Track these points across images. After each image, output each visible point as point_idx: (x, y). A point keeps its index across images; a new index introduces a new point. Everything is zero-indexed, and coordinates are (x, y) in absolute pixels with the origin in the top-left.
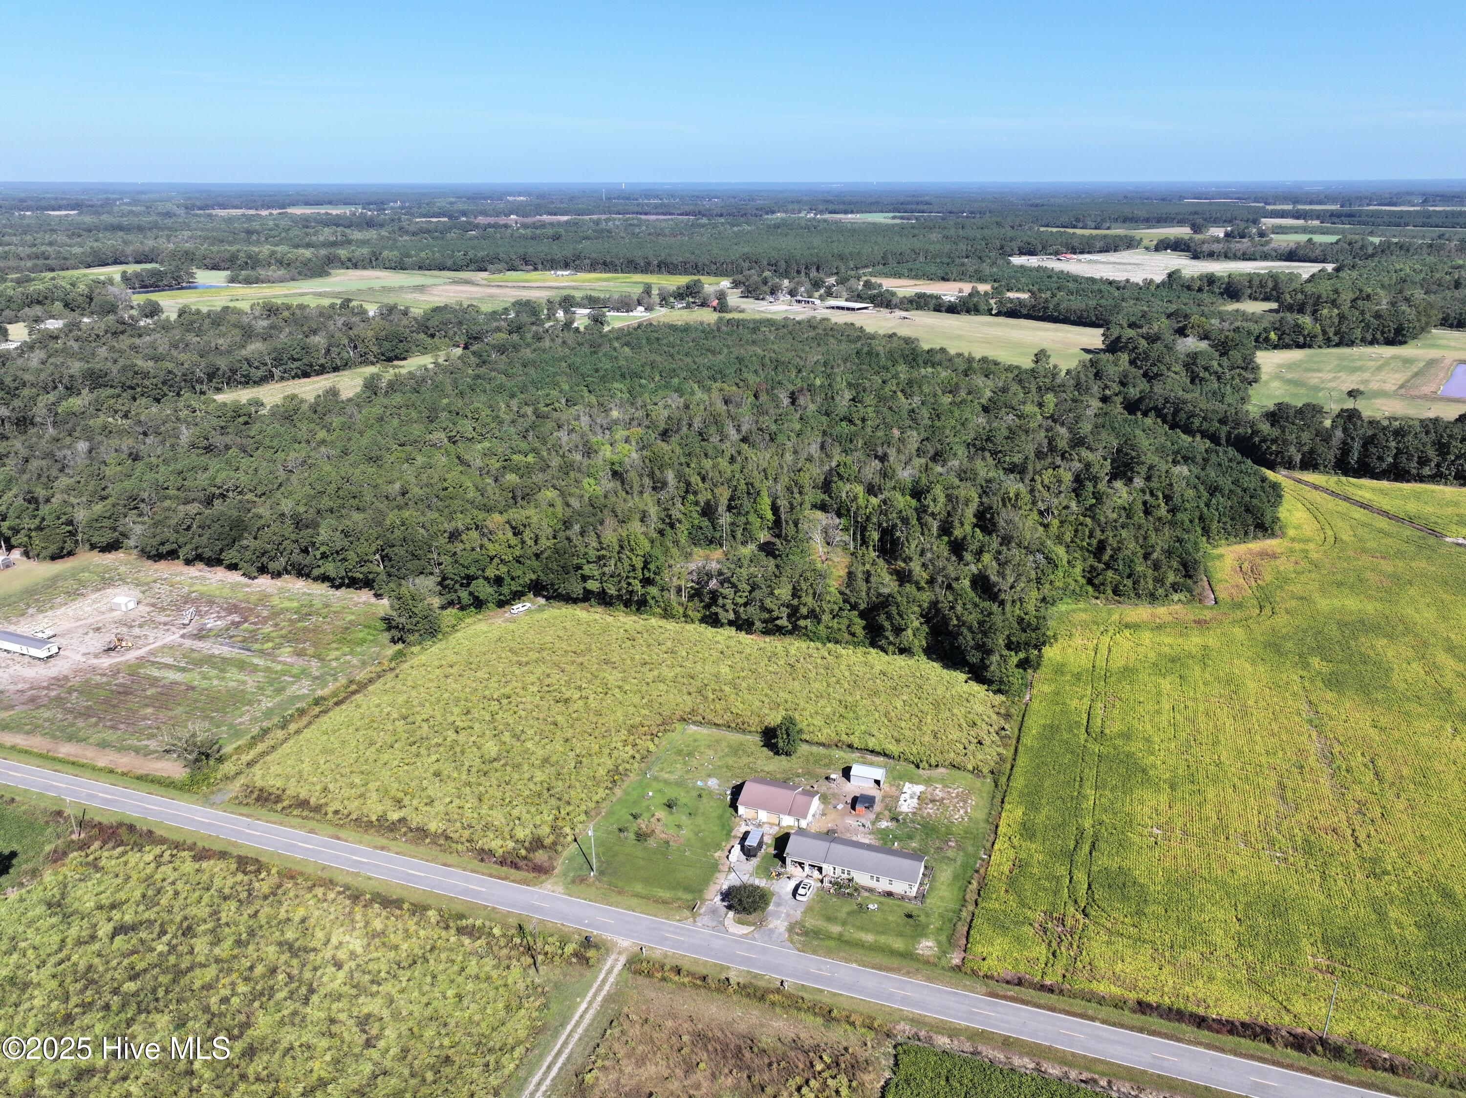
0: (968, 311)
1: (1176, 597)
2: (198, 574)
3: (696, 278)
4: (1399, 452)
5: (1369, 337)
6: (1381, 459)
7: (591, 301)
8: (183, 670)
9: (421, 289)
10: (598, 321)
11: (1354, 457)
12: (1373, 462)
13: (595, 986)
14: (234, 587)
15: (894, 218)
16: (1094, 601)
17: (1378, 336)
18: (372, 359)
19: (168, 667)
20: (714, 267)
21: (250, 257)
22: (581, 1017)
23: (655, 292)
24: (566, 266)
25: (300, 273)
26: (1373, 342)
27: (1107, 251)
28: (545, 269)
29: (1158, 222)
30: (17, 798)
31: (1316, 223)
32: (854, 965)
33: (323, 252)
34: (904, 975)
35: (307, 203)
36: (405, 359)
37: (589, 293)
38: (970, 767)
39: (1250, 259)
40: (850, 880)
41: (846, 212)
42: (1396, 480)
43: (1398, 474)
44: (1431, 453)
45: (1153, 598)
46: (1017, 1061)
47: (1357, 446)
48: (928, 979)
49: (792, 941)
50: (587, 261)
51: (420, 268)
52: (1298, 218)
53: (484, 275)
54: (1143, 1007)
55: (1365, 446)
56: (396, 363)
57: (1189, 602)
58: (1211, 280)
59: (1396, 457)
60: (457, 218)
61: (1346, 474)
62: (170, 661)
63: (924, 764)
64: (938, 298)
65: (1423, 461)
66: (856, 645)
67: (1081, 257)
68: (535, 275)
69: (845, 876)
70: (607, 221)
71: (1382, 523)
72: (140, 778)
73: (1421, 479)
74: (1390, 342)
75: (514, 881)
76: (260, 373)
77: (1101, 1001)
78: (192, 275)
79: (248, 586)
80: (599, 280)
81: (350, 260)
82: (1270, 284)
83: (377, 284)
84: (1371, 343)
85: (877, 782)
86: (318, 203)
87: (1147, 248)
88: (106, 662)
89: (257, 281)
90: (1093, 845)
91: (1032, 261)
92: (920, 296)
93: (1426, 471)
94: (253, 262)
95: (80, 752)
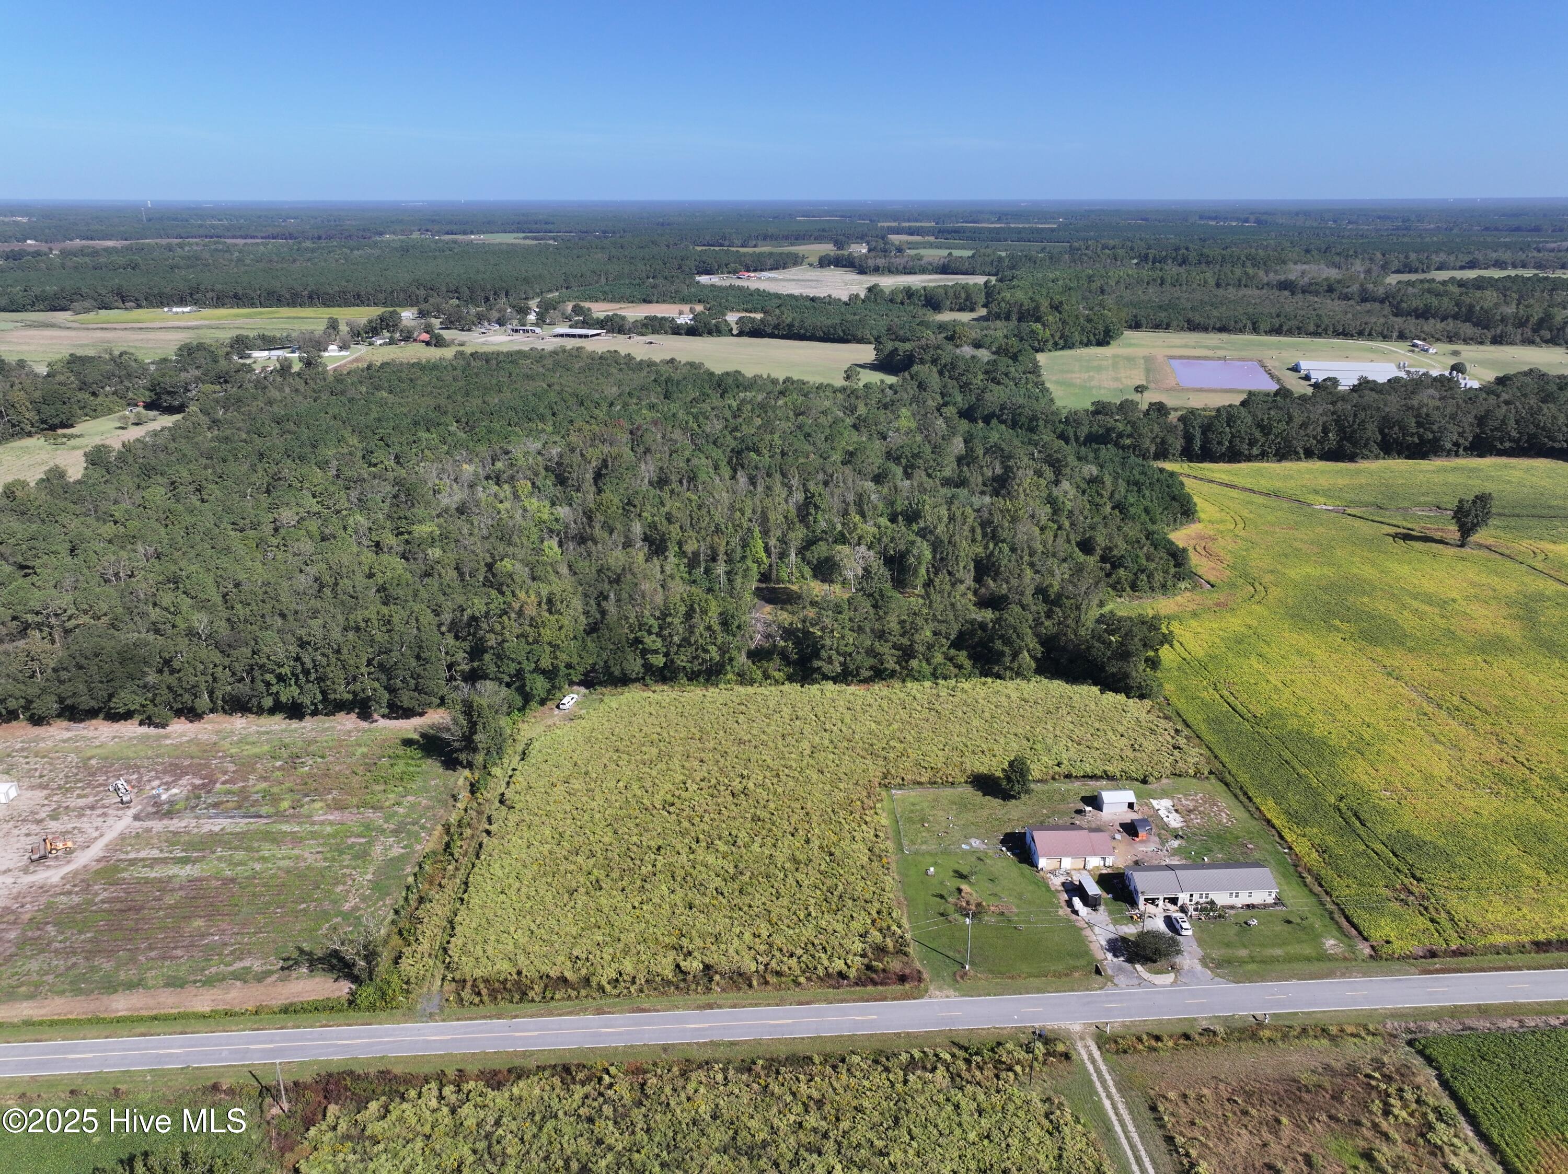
0: (710, 333)
1: (1182, 585)
2: (67, 735)
4: (1233, 436)
5: (1085, 340)
6: (1220, 443)
8: (184, 861)
10: (311, 363)
11: (1197, 444)
12: (1215, 447)
13: (1095, 1077)
15: (525, 238)
16: (1119, 600)
17: (1092, 338)
18: (28, 428)
19: (156, 861)
22: (1117, 1114)
24: (182, 302)
26: (1088, 344)
27: (777, 269)
28: (151, 305)
29: (797, 239)
30: (123, 1087)
31: (932, 239)
32: (1294, 982)
34: (1341, 977)
36: (72, 426)
37: (238, 332)
38: (1191, 772)
39: (910, 273)
40: (1212, 903)
41: (465, 233)
42: (1229, 462)
43: (1233, 456)
44: (1258, 435)
46: (1503, 1025)
47: (1198, 433)
48: (1365, 975)
49: (1218, 975)
52: (912, 234)
53: (66, 315)
54: (1541, 946)
55: (1204, 433)
56: (60, 431)
57: (1194, 589)
58: (909, 293)
59: (1230, 442)
61: (1191, 460)
62: (155, 853)
63: (1151, 779)
64: (672, 320)
65: (1252, 444)
66: (968, 677)
67: (758, 274)
68: (144, 314)
69: (1203, 900)
70: (181, 246)
71: (1260, 500)
72: (285, 1010)
73: (1249, 459)
74: (1100, 344)
75: (895, 999)
77: (1507, 950)
79: (167, 737)
80: (237, 316)
82: (963, 295)
84: (1086, 345)
85: (1131, 806)
87: (811, 265)
88: (52, 875)
90: (1358, 818)
91: (715, 280)
93: (1255, 451)
95: (151, 1002)
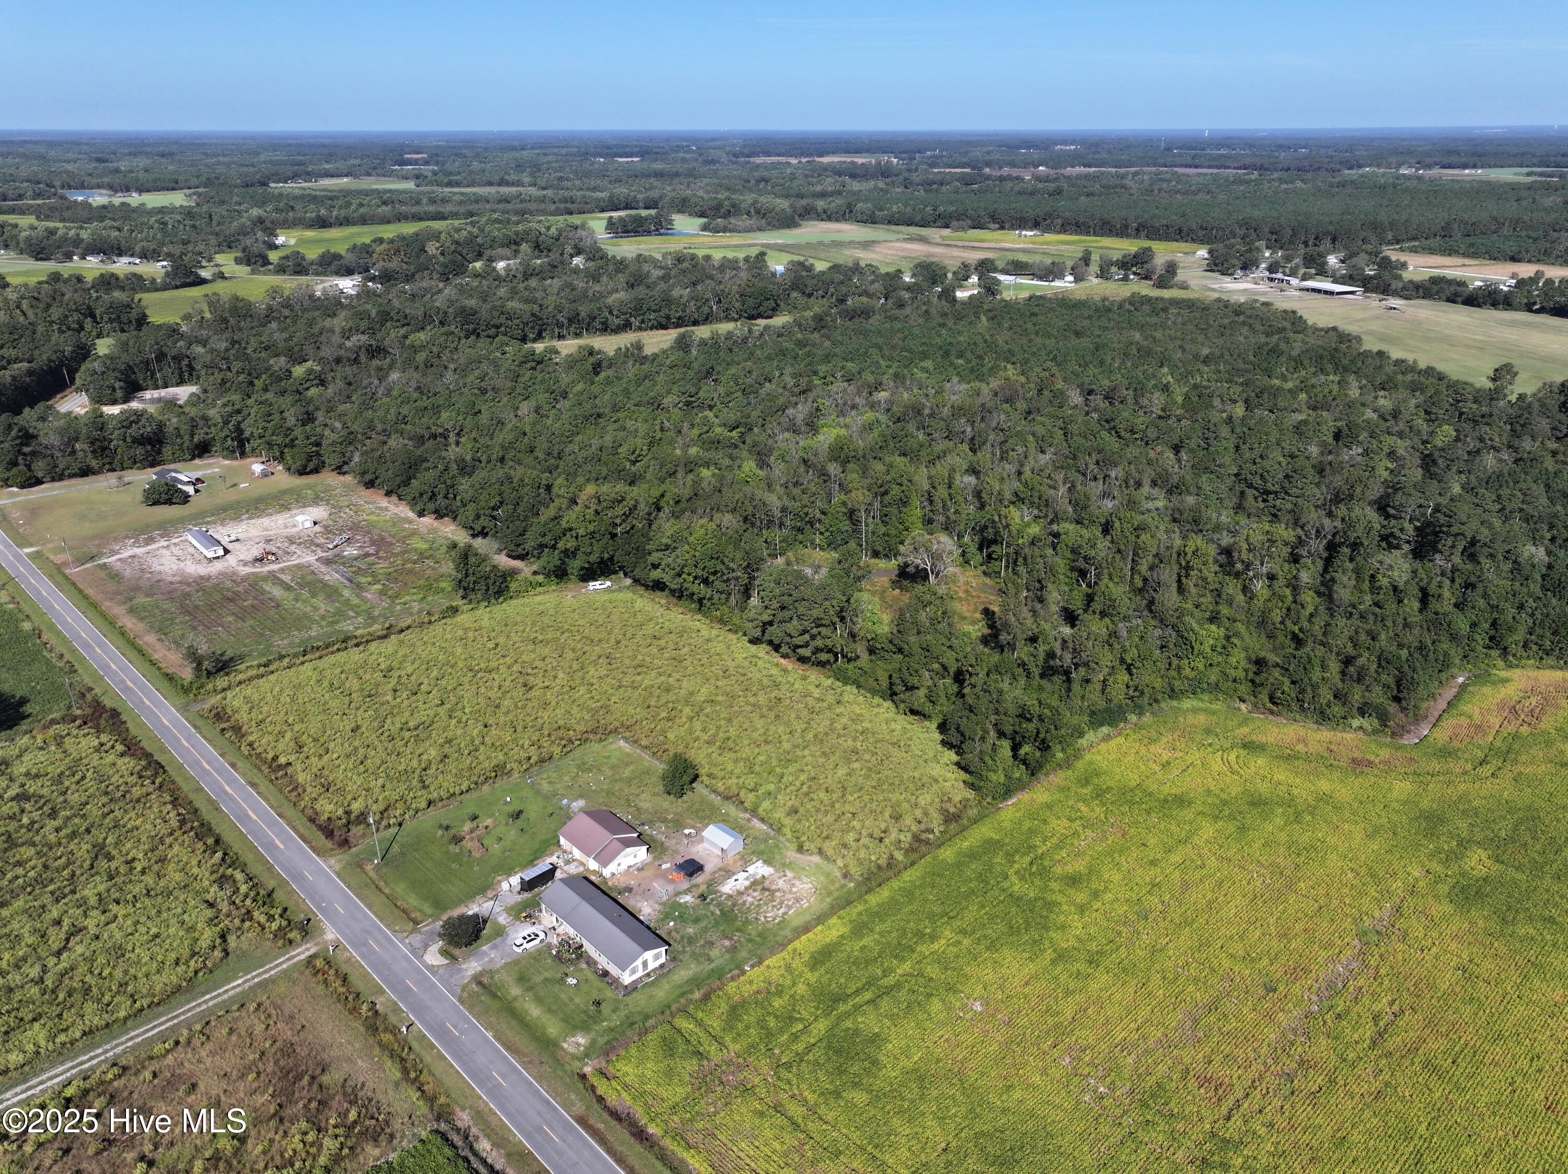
1: (1356, 722)
2: (385, 504)
3: (1146, 244)
7: (985, 267)
8: (289, 589)
9: (867, 245)
10: (990, 288)
14: (397, 521)
16: (1236, 703)
18: (734, 315)
19: (282, 584)
20: (1201, 233)
21: (734, 206)
23: (1095, 257)
24: (1036, 225)
25: (769, 224)
32: (490, 1035)
33: (804, 202)
34: (523, 1063)
35: (847, 151)
36: (769, 317)
40: (581, 946)
41: (1465, 166)
45: (1323, 717)
48: (540, 1077)
49: (464, 989)
50: (1060, 221)
51: (889, 223)
53: (946, 232)
57: (1375, 732)
60: (980, 169)
62: (289, 579)
64: (1462, 284)
68: (998, 234)
69: (578, 940)
76: (617, 321)
78: (670, 222)
79: (411, 523)
81: (825, 212)
83: (827, 238)
85: (723, 851)
86: (858, 151)
88: (247, 570)
89: (725, 230)
90: (877, 997)
92: (1435, 280)
94: (733, 210)
